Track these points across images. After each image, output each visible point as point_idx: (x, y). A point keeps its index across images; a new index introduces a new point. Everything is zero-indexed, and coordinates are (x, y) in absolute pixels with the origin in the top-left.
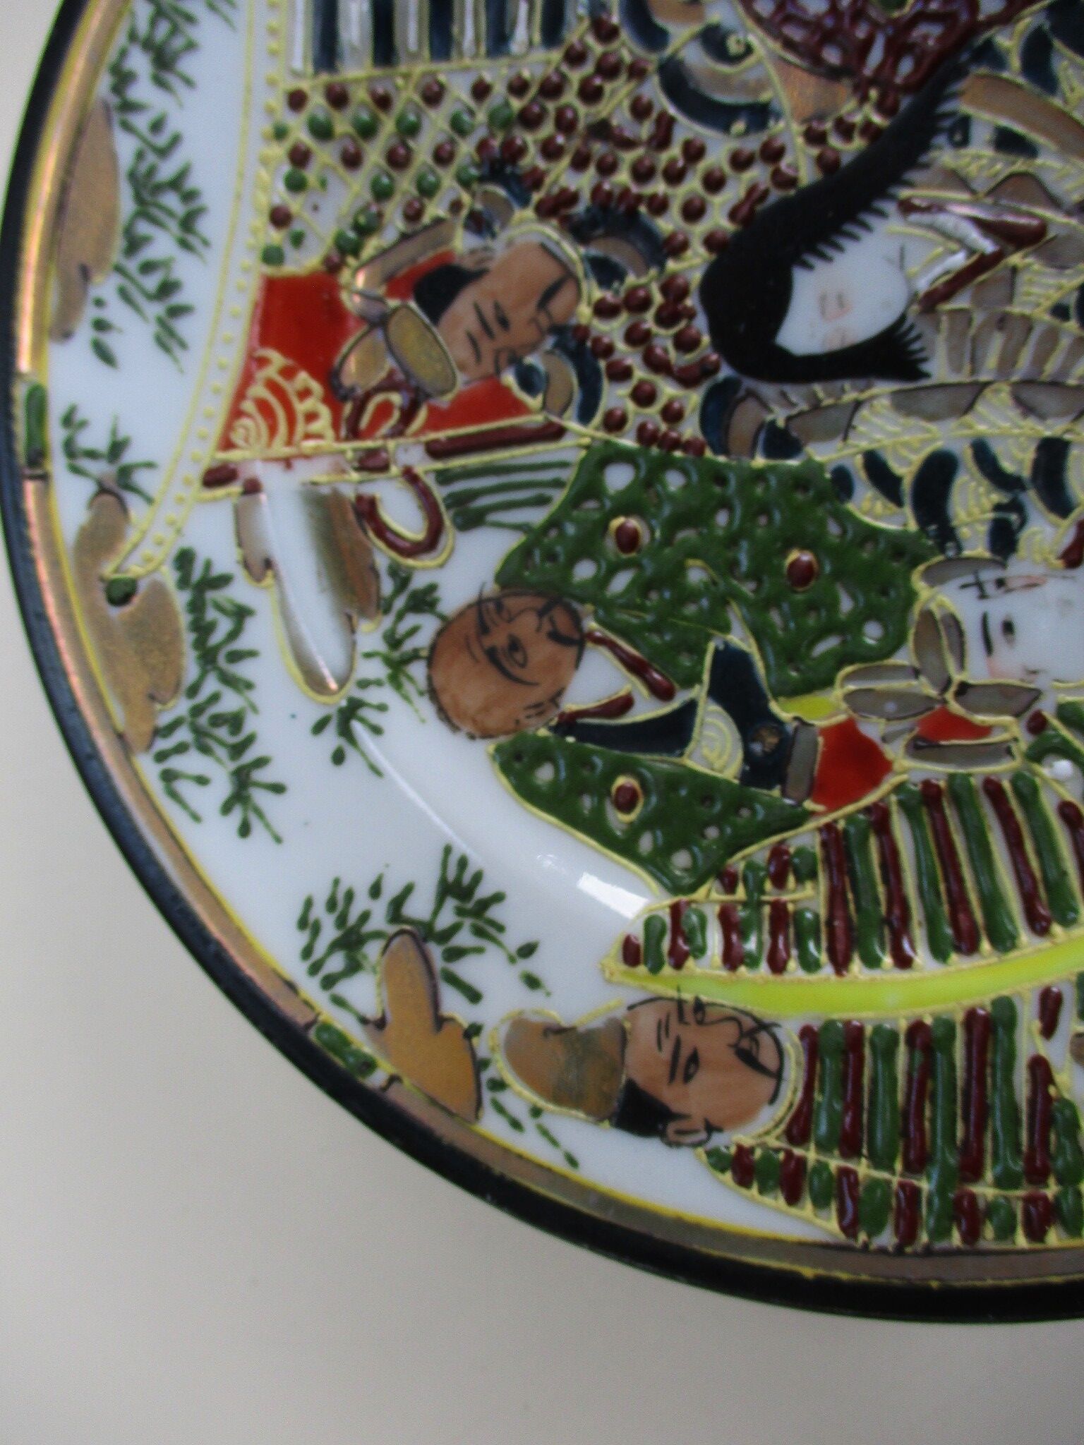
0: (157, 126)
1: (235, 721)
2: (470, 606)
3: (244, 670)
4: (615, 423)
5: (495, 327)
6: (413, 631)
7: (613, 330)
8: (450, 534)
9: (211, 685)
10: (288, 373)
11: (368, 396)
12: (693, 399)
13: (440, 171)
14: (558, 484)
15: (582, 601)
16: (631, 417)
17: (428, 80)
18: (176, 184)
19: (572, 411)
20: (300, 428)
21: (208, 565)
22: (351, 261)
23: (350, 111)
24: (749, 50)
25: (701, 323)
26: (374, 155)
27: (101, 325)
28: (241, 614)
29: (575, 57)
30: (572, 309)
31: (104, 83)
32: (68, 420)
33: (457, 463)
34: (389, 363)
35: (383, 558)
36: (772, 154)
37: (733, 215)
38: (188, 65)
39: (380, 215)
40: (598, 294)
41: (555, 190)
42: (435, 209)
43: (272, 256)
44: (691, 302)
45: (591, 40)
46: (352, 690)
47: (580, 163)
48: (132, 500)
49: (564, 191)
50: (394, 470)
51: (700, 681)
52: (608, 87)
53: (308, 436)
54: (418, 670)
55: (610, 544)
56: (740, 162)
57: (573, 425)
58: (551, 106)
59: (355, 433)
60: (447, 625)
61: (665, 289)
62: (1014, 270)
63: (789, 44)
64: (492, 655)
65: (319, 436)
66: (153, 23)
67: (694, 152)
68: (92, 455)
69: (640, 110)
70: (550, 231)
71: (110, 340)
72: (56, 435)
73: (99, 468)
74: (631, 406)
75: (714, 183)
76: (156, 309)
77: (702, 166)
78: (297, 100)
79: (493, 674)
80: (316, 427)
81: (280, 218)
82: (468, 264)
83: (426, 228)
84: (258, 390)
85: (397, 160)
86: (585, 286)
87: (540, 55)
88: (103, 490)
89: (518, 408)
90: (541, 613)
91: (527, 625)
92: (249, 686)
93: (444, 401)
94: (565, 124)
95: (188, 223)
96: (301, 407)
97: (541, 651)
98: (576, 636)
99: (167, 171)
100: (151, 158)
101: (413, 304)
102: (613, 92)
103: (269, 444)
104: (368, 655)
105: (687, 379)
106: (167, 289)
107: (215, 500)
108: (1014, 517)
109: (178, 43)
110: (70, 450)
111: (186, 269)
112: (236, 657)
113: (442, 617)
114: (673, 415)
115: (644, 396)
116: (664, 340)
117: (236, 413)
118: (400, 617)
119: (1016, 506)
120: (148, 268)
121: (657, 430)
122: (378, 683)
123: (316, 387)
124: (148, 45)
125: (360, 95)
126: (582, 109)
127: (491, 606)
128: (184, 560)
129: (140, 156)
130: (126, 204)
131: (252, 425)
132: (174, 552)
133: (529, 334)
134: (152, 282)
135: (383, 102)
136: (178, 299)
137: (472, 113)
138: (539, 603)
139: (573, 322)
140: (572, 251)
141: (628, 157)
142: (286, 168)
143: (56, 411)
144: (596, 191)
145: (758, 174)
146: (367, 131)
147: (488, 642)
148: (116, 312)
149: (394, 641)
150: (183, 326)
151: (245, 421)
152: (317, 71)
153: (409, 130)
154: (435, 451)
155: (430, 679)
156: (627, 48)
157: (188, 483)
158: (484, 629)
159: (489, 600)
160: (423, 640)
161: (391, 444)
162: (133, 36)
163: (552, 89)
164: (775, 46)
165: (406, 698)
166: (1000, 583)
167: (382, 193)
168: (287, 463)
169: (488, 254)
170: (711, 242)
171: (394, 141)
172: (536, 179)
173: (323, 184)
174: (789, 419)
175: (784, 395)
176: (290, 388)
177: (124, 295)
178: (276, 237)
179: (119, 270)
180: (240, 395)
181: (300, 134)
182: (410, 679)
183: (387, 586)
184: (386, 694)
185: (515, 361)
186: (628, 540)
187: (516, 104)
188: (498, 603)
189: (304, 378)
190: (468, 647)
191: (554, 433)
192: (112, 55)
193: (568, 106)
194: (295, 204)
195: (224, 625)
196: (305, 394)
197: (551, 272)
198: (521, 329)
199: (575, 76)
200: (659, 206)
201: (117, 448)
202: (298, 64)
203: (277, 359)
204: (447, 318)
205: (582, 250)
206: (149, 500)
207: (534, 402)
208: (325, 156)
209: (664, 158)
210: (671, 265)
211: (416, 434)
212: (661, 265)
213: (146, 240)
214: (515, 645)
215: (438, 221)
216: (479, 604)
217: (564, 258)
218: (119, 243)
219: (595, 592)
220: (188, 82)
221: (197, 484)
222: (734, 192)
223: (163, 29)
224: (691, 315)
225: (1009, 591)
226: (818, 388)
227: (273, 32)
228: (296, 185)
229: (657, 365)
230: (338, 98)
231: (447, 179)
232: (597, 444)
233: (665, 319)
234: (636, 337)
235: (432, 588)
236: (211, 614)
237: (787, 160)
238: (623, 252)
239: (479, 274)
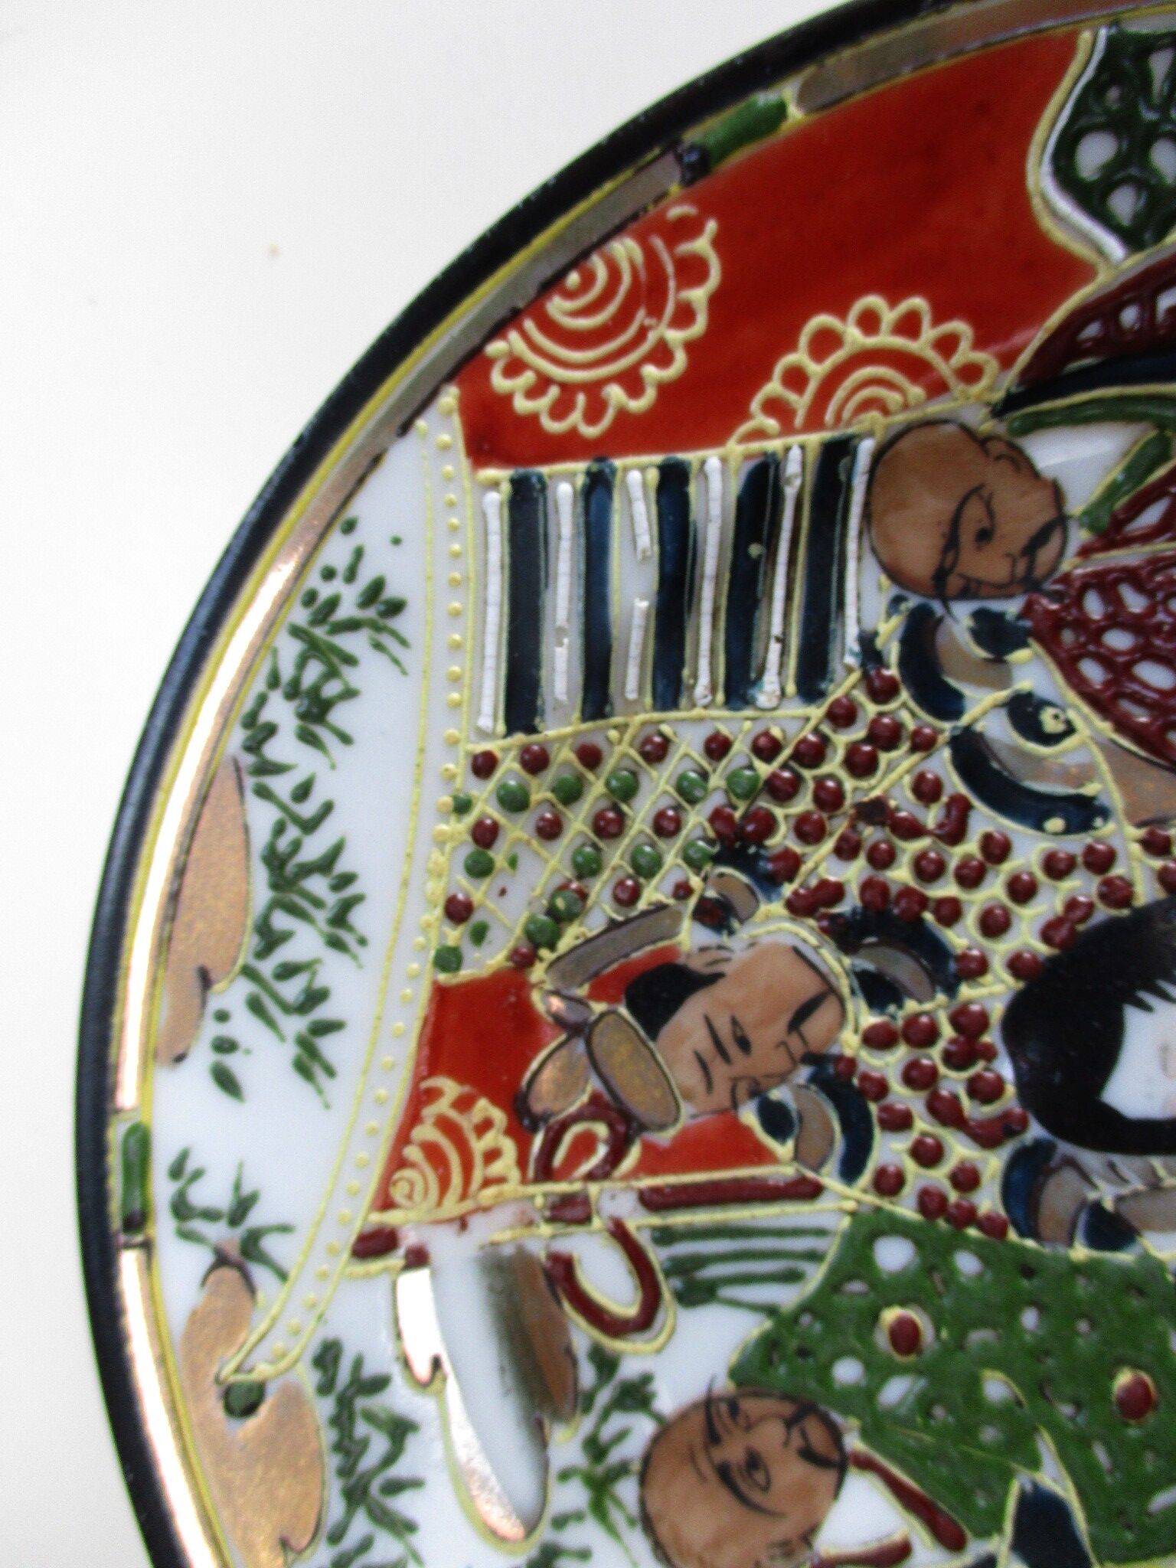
0: (303, 792)
2: (695, 1406)
3: (404, 1504)
4: (889, 1183)
5: (733, 1049)
6: (621, 1436)
7: (890, 1064)
8: (670, 1310)
9: (361, 1525)
10: (464, 1104)
11: (564, 1126)
12: (993, 1164)
13: (662, 844)
14: (814, 1256)
15: (846, 1411)
16: (910, 1178)
17: (649, 730)
18: (325, 864)
19: (832, 1166)
20: (478, 1175)
21: (358, 1363)
22: (544, 953)
23: (550, 775)
24: (1070, 730)
25: (1005, 1068)
26: (578, 822)
27: (225, 1046)
28: (400, 1430)
29: (843, 715)
30: (833, 1035)
31: (238, 736)
32: (176, 1171)
33: (680, 1219)
34: (594, 1084)
35: (582, 1335)
36: (1100, 861)
37: (1046, 935)
38: (339, 716)
39: (583, 896)
40: (870, 1019)
41: (813, 882)
42: (654, 893)
43: (448, 959)
44: (992, 1037)
45: (861, 696)
46: (545, 1533)
47: (846, 850)
48: (261, 1275)
49: (824, 884)
50: (597, 1223)
51: (1000, 1530)
52: (884, 758)
53: (487, 1183)
54: (627, 1490)
55: (882, 1339)
56: (1056, 867)
57: (829, 1177)
58: (808, 774)
59: (546, 1172)
60: (666, 1429)
61: (954, 1021)
63: (1123, 725)
64: (724, 1473)
65: (501, 1180)
66: (302, 663)
67: (996, 850)
68: (211, 1215)
69: (926, 790)
70: (805, 933)
71: (234, 1062)
72: (162, 1190)
73: (218, 1232)
74: (910, 1166)
75: (1022, 891)
76: (295, 1025)
77: (1008, 868)
78: (484, 766)
79: (724, 1496)
80: (497, 1168)
81: (457, 911)
82: (698, 964)
83: (644, 914)
84: (426, 1132)
85: (609, 826)
86: (850, 1006)
87: (796, 709)
88: (221, 1260)
89: (762, 1155)
90: (790, 1423)
91: (770, 1437)
92: (410, 1527)
93: (664, 1138)
94: (830, 799)
95: (340, 919)
96: (479, 1146)
97: (788, 1471)
98: (835, 1456)
99: (314, 848)
100: (293, 832)
101: (623, 1011)
102: (891, 768)
103: (439, 1203)
104: (565, 1475)
105: (987, 1136)
106: (314, 997)
107: (368, 1276)
109: (331, 689)
110: (181, 1209)
111: (334, 971)
112: (395, 1487)
113: (658, 1417)
114: (967, 1179)
115: (928, 1154)
116: (954, 1083)
117: (397, 1162)
118: (605, 1416)
120: (288, 971)
121: (943, 1199)
122: (579, 1516)
123: (499, 1116)
124: (293, 692)
125: (564, 756)
126: (849, 784)
127: (724, 1408)
128: (327, 1357)
129: (279, 829)
130: (261, 892)
131: (419, 1177)
132: (313, 1348)
133: (778, 1061)
134: (292, 990)
135: (590, 757)
136: (324, 1012)
137: (704, 776)
138: (787, 1409)
139: (834, 1050)
140: (834, 962)
141: (910, 849)
142: (469, 848)
143: (161, 1160)
144: (867, 886)
145: (1081, 885)
146: (570, 793)
147: (720, 1454)
148: (244, 1027)
149: (596, 1448)
150: (328, 1046)
151: (407, 1173)
152: (511, 730)
153: (626, 790)
154: (652, 1201)
155: (642, 1502)
156: (905, 710)
157: (333, 1252)
158: (713, 1437)
159: (721, 1399)
160: (633, 1448)
161: (593, 1189)
162: (274, 681)
163: (812, 753)
164: (1105, 727)
165: (612, 1530)
167: (587, 868)
168: (463, 1223)
169: (723, 954)
170: (1017, 965)
171: (604, 804)
172: (790, 864)
173: (513, 862)
174: (1120, 1199)
175: (1112, 1166)
176: (466, 1122)
177: (255, 1006)
178: (454, 935)
179: (249, 972)
180: (403, 1138)
181: (486, 805)
182: (618, 1503)
183: (587, 1375)
184: (586, 1533)
185: (757, 1092)
186: (905, 1337)
187: (764, 769)
188: (734, 1407)
189: (484, 1107)
190: (693, 1459)
191: (807, 1191)
192: (248, 705)
193: (831, 776)
194: (478, 892)
195: (379, 1445)
196: (485, 1126)
197: (810, 986)
198: (766, 1055)
199: (842, 740)
200: (951, 912)
201: (243, 1206)
202: (485, 722)
203: (450, 1088)
204: (667, 1031)
205: (847, 961)
206: (283, 1276)
207: (784, 1150)
208: (517, 831)
209: (956, 855)
210: (966, 991)
211: (626, 1177)
212: (951, 990)
213: (285, 937)
214: (754, 1462)
215: (660, 907)
216: (708, 1404)
217: (823, 969)
218: (251, 941)
219: (862, 1399)
220: (345, 739)
221: (346, 1254)
222: (1049, 902)
223: (313, 671)
224: (989, 1054)
226: (1157, 1162)
227: (456, 680)
228: (480, 869)
229: (946, 1112)
230: (535, 762)
231: (671, 857)
232: (864, 1210)
233: (956, 1059)
234: (918, 1077)
235: (647, 1379)
236: (361, 1429)
237: (1118, 870)
238: (903, 968)
239: (711, 979)
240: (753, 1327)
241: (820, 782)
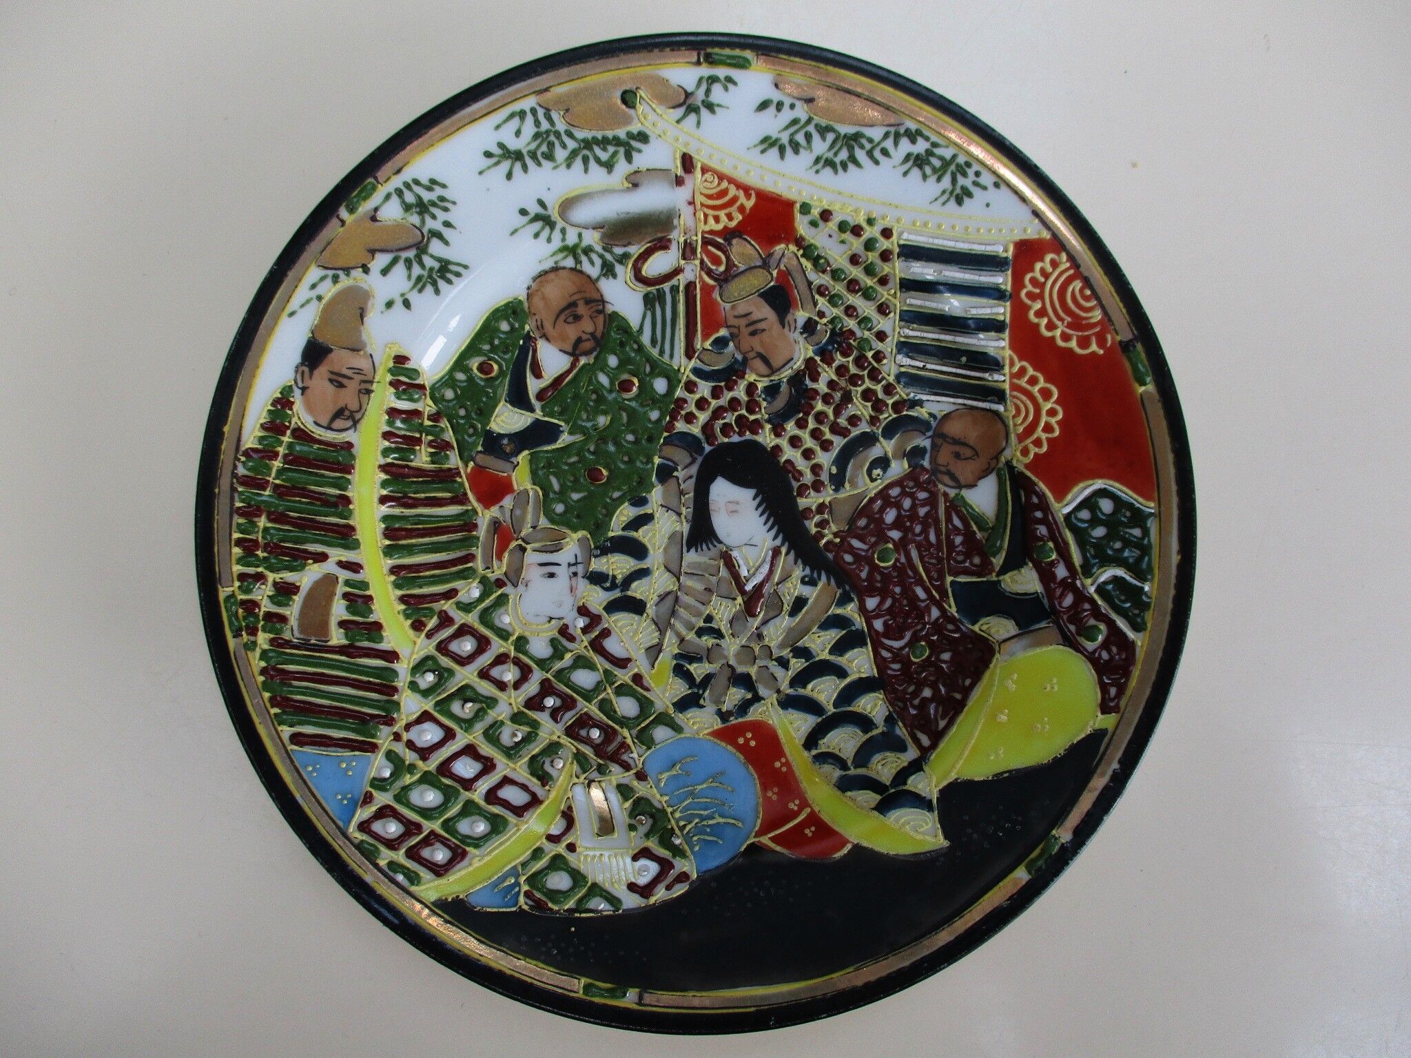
0: (885, 152)
1: (549, 156)
2: (602, 296)
3: (578, 163)
4: (690, 387)
5: (751, 328)
6: (592, 263)
7: (740, 392)
8: (643, 289)
9: (571, 144)
10: (741, 209)
11: (724, 252)
12: (696, 430)
13: (842, 308)
14: (662, 352)
15: (596, 358)
16: (692, 396)
17: (892, 308)
18: (852, 159)
19: (699, 365)
20: (711, 212)
21: (639, 151)
22: (801, 252)
23: (878, 262)
24: (873, 480)
25: (735, 438)
26: (856, 272)
27: (779, 106)
28: (609, 166)
29: (888, 390)
30: (754, 370)
31: (913, 126)
32: (729, 80)
33: (681, 298)
34: (742, 267)
35: (635, 250)
36: (817, 486)
37: (788, 461)
38: (916, 173)
39: (824, 272)
40: (760, 386)
41: (820, 370)
42: (822, 302)
43: (805, 209)
44: (748, 435)
45: (896, 398)
46: (560, 224)
47: (832, 384)
48: (680, 112)
49: (819, 374)
50: (682, 262)
51: (544, 416)
52: (869, 404)
53: (706, 216)
54: (569, 262)
55: (625, 376)
56: (816, 469)
57: (693, 363)
58: (866, 373)
59: (706, 242)
60: (593, 282)
61: (756, 421)
62: (734, 599)
63: (872, 500)
64: (573, 305)
65: (706, 222)
66: (941, 158)
67: (826, 446)
68: (708, 92)
69: (854, 420)
70: (799, 364)
71: (772, 109)
72: (721, 72)
73: (700, 95)
74: (697, 396)
75: (808, 454)
76: (785, 138)
77: (818, 449)
78: (887, 233)
79: (563, 304)
80: (711, 221)
81: (826, 215)
82: (789, 318)
83: (813, 297)
84: (733, 191)
85: (853, 286)
86: (766, 379)
87: (894, 370)
88: (688, 95)
89: (706, 336)
90: (592, 334)
91: (587, 326)
92: (569, 166)
93: (716, 295)
94: (855, 379)
95: (830, 163)
96: (722, 214)
97: (572, 332)
98: (577, 352)
99: (860, 155)
100: (868, 146)
101: (772, 284)
102: (865, 407)
103: (701, 194)
104: (580, 235)
105: (707, 428)
106: (796, 147)
107: (675, 159)
108: (608, 585)
109: (928, 170)
110: (713, 80)
111: (806, 158)
112: (586, 160)
113: (598, 279)
114: (690, 418)
115: (702, 404)
116: (730, 418)
117: (721, 177)
118: (601, 256)
119: (614, 586)
120: (808, 137)
121: (682, 409)
122: (563, 240)
123: (733, 224)
124: (929, 153)
125: (886, 269)
126: (860, 389)
127: (601, 307)
128: (643, 137)
129: (870, 140)
130: (844, 129)
131: (713, 186)
132: (648, 133)
133: (745, 346)
134: (800, 138)
135: (883, 281)
136: (789, 151)
137: (870, 330)
138: (599, 334)
139: (748, 371)
140: (786, 373)
141: (830, 411)
142: (852, 223)
143: (735, 73)
144: (816, 392)
145: (808, 478)
146: (869, 271)
147: (581, 303)
148: (787, 116)
149: (588, 251)
150: (774, 152)
151: (716, 180)
152: (900, 246)
153: (867, 294)
154: (690, 286)
155: (564, 268)
156: (888, 415)
157: (686, 144)
158: (588, 302)
159: (604, 307)
160: (586, 267)
161: (697, 262)
162: (935, 145)
163: (874, 375)
164: (872, 494)
165: (554, 254)
166: (575, 574)
167: (836, 274)
168: (692, 203)
169: (793, 329)
170: (777, 448)
171: (863, 285)
172: (828, 361)
173: (843, 242)
174: (677, 478)
175: (691, 477)
176: (733, 210)
177: (795, 122)
178: (815, 212)
179: (809, 121)
180: (731, 181)
181: (870, 232)
182: (565, 258)
183: (619, 251)
184: (557, 243)
185: (733, 336)
186: (626, 386)
187: (870, 354)
188: (602, 312)
189: (738, 217)
190: (580, 292)
191: (690, 352)
192: (926, 132)
193: (863, 382)
194: (832, 225)
195: (604, 156)
196: (730, 217)
197: (776, 363)
198: (748, 342)
199: (879, 388)
200: (801, 424)
201: (710, 107)
202: (905, 236)
203: (749, 204)
204: (762, 301)
205: (785, 380)
206: (678, 122)
207: (707, 345)
208: (857, 245)
209: (826, 429)
210: (768, 427)
211: (701, 277)
212: (769, 421)
213: (824, 139)
214: (577, 318)
215: (815, 304)
216: (603, 301)
217: (783, 370)
218: (824, 123)
219: (600, 365)
220: (905, 174)
221: (685, 150)
222: (802, 464)
223: (937, 163)
224: (741, 434)
225: (570, 578)
226: (692, 494)
227: (925, 225)
228: (842, 227)
229: (718, 413)
230: (885, 256)
231: (836, 312)
232: (680, 375)
233: (740, 418)
234: (734, 403)
235: (615, 276)
236: (611, 149)
237: (812, 493)
238: (780, 402)
239: (782, 323)
240: (634, 323)
241: (861, 378)
